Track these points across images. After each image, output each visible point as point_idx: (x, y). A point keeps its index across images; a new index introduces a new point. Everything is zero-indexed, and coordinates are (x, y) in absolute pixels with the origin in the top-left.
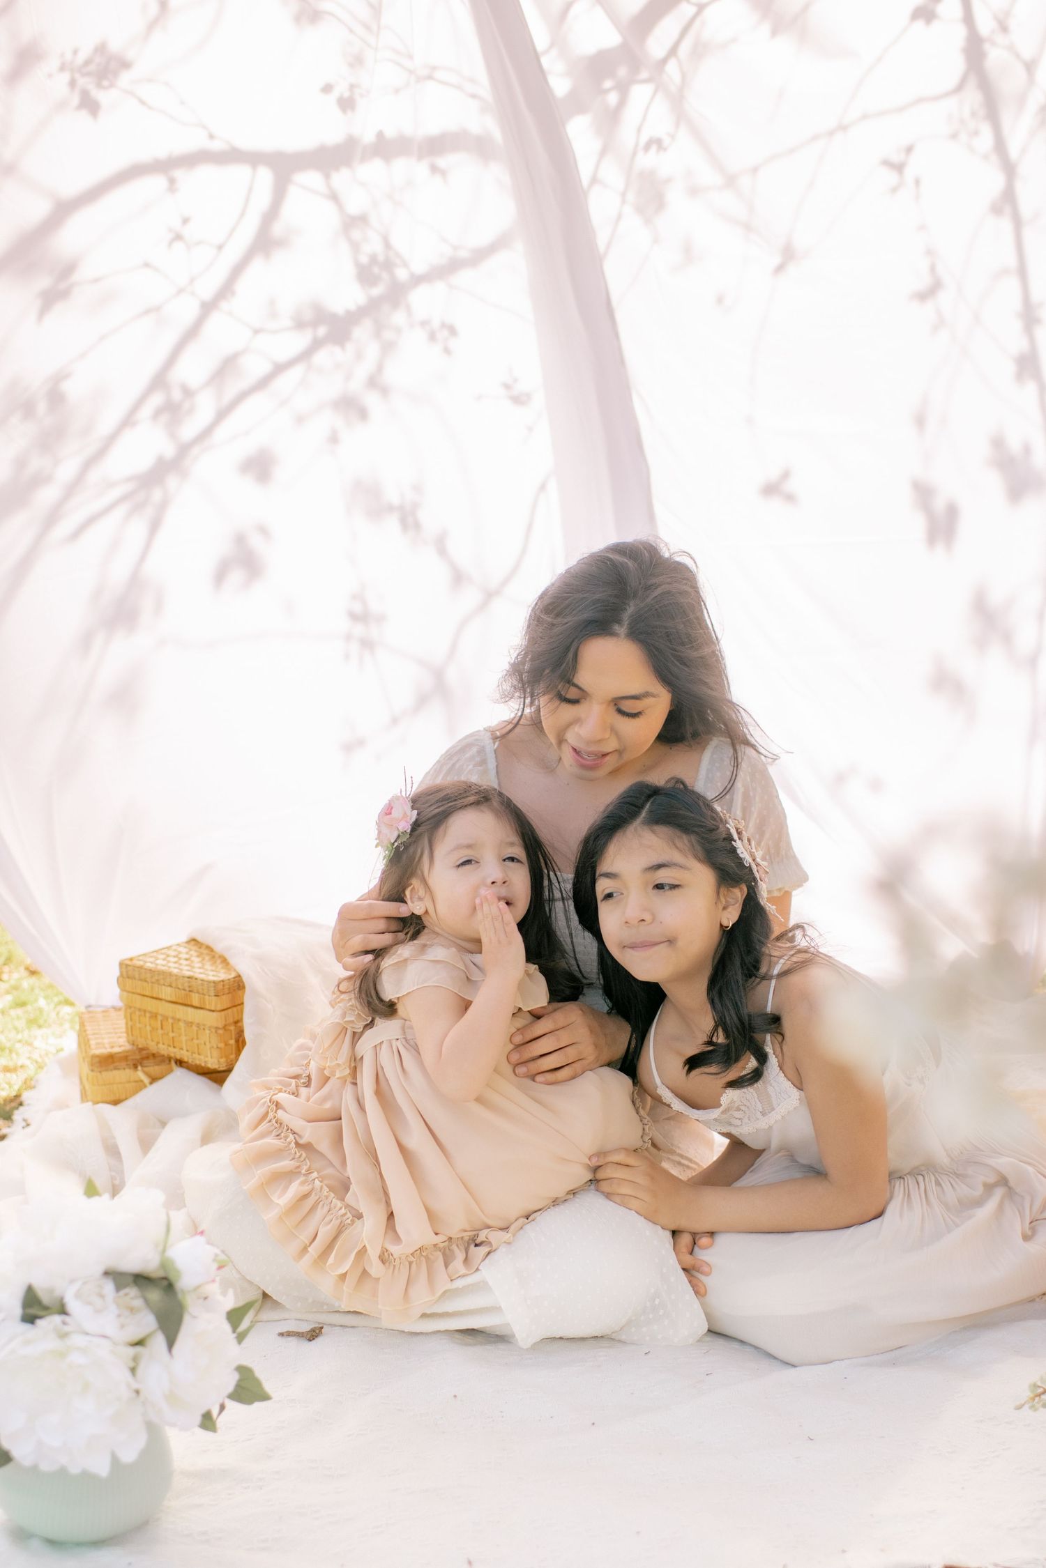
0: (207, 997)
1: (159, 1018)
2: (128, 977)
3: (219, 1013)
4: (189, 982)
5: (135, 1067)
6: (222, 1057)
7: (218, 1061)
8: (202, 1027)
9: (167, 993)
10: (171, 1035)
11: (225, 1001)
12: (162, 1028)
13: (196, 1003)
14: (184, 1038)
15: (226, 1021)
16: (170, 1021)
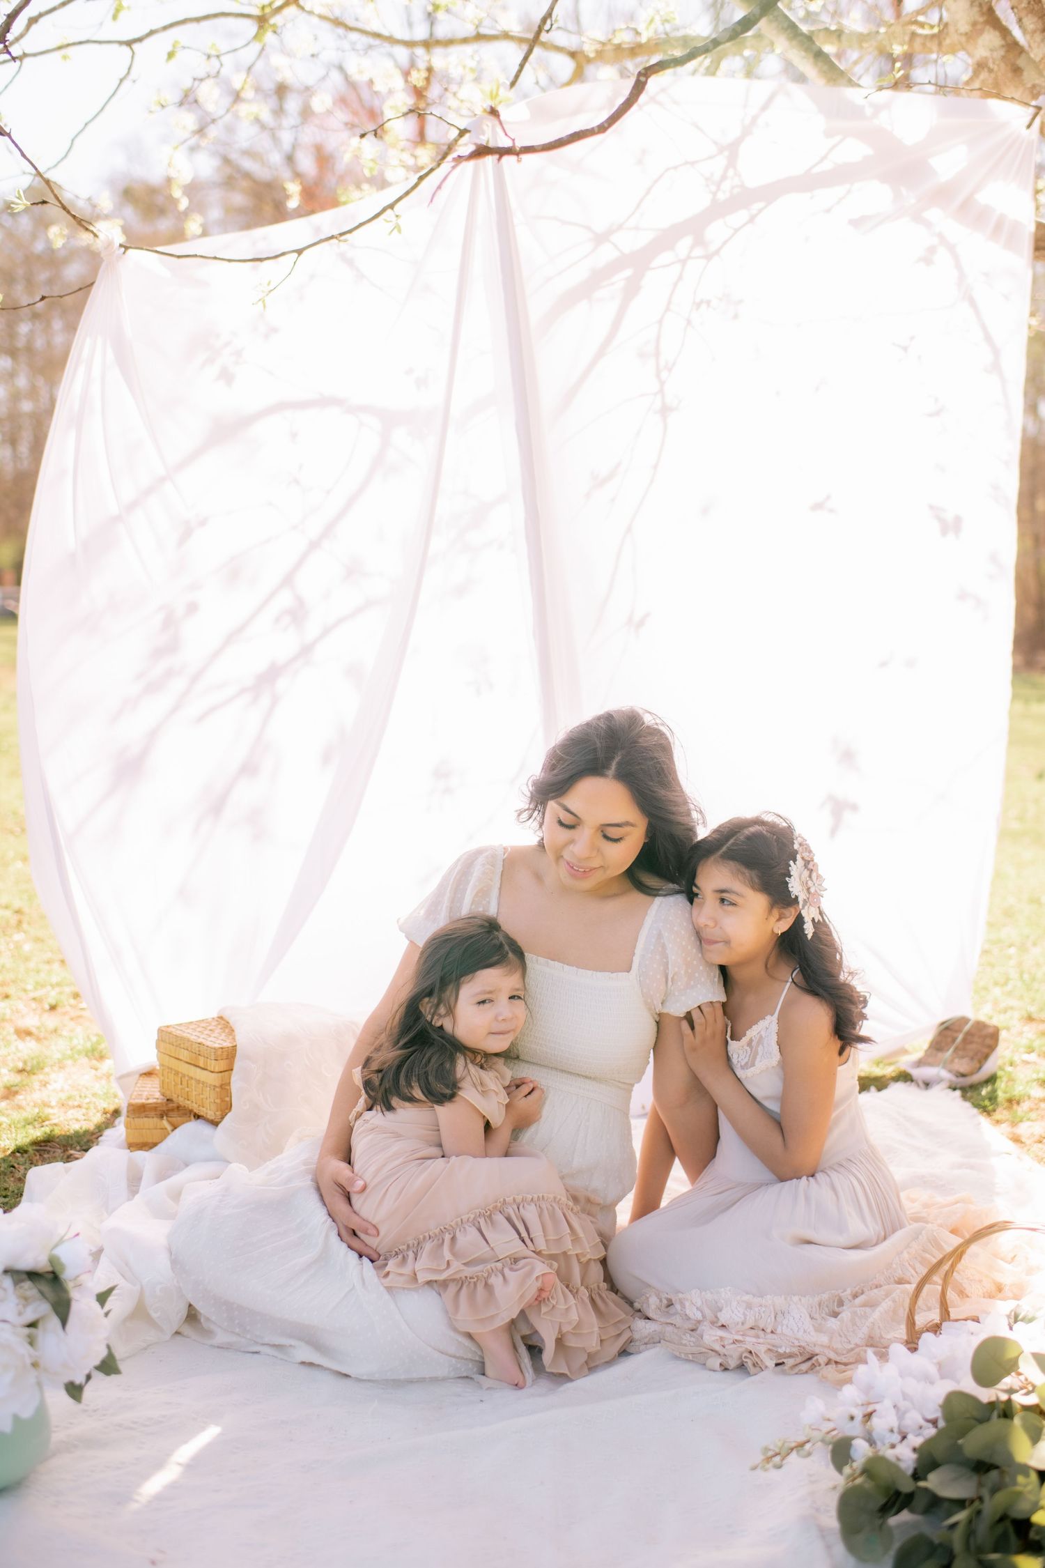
0: (209, 1060)
1: (180, 1075)
2: (162, 1041)
3: (216, 1075)
4: (199, 1047)
5: (162, 1117)
6: (217, 1111)
7: (215, 1114)
8: (205, 1085)
9: (184, 1055)
10: (187, 1089)
11: (222, 1065)
12: (181, 1084)
13: (202, 1065)
14: (194, 1093)
15: (222, 1081)
16: (187, 1078)
